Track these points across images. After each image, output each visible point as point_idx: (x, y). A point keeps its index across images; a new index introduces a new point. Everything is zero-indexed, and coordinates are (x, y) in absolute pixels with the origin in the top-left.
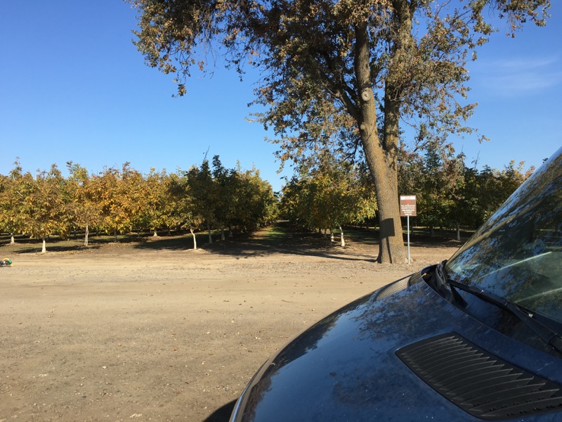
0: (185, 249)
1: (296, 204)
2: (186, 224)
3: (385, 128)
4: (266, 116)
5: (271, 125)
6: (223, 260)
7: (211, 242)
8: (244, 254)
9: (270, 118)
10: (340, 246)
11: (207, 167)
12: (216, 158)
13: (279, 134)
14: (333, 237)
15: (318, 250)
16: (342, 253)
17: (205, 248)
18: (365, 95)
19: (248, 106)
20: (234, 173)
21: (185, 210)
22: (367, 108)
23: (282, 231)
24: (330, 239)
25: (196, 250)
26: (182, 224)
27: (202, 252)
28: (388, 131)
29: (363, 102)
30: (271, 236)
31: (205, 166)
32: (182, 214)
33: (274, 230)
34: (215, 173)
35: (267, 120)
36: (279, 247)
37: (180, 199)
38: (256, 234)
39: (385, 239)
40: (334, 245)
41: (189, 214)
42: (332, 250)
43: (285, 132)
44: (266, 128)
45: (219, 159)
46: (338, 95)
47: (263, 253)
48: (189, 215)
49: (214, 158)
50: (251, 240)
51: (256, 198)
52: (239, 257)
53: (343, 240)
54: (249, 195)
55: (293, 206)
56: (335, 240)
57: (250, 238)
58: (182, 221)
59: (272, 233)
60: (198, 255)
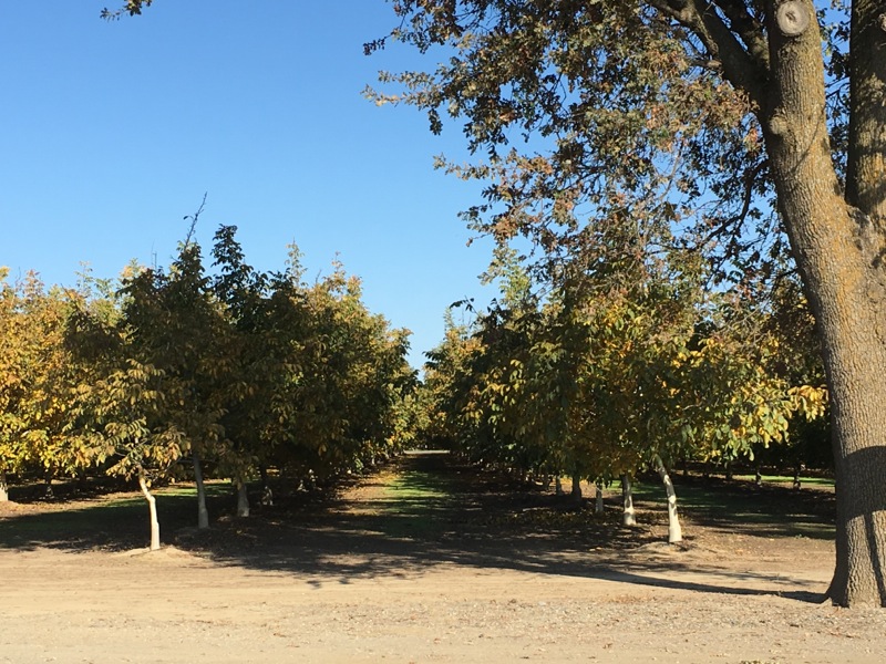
0: (117, 549)
1: (512, 394)
2: (126, 461)
3: (854, 129)
4: (440, 84)
5: (455, 114)
6: (267, 592)
7: (204, 522)
8: (333, 569)
9: (452, 91)
10: (666, 539)
11: (197, 266)
12: (226, 234)
13: (484, 148)
14: (630, 510)
15: (588, 557)
16: (680, 567)
17: (187, 544)
18: (791, 16)
19: (367, 52)
20: (285, 287)
21: (125, 413)
22: (794, 57)
23: (437, 488)
24: (622, 516)
25: (158, 552)
26: (112, 461)
27: (179, 561)
28: (865, 139)
29: (780, 39)
30: (402, 503)
31: (190, 260)
32: (112, 426)
33: (408, 484)
34: (222, 288)
35: (438, 98)
36: (446, 544)
37: (106, 373)
38: (350, 494)
39: (859, 521)
40: (637, 538)
41: (135, 424)
42: (637, 556)
43: (501, 139)
44: (436, 127)
45: (235, 239)
46: (688, 13)
47: (397, 564)
48: (138, 429)
49: (218, 234)
50: (339, 517)
51: (362, 372)
52: (317, 577)
53: (674, 519)
54: (339, 363)
55: (499, 401)
56: (637, 517)
57: (333, 511)
58: (112, 451)
59: (406, 493)
60: (167, 569)
